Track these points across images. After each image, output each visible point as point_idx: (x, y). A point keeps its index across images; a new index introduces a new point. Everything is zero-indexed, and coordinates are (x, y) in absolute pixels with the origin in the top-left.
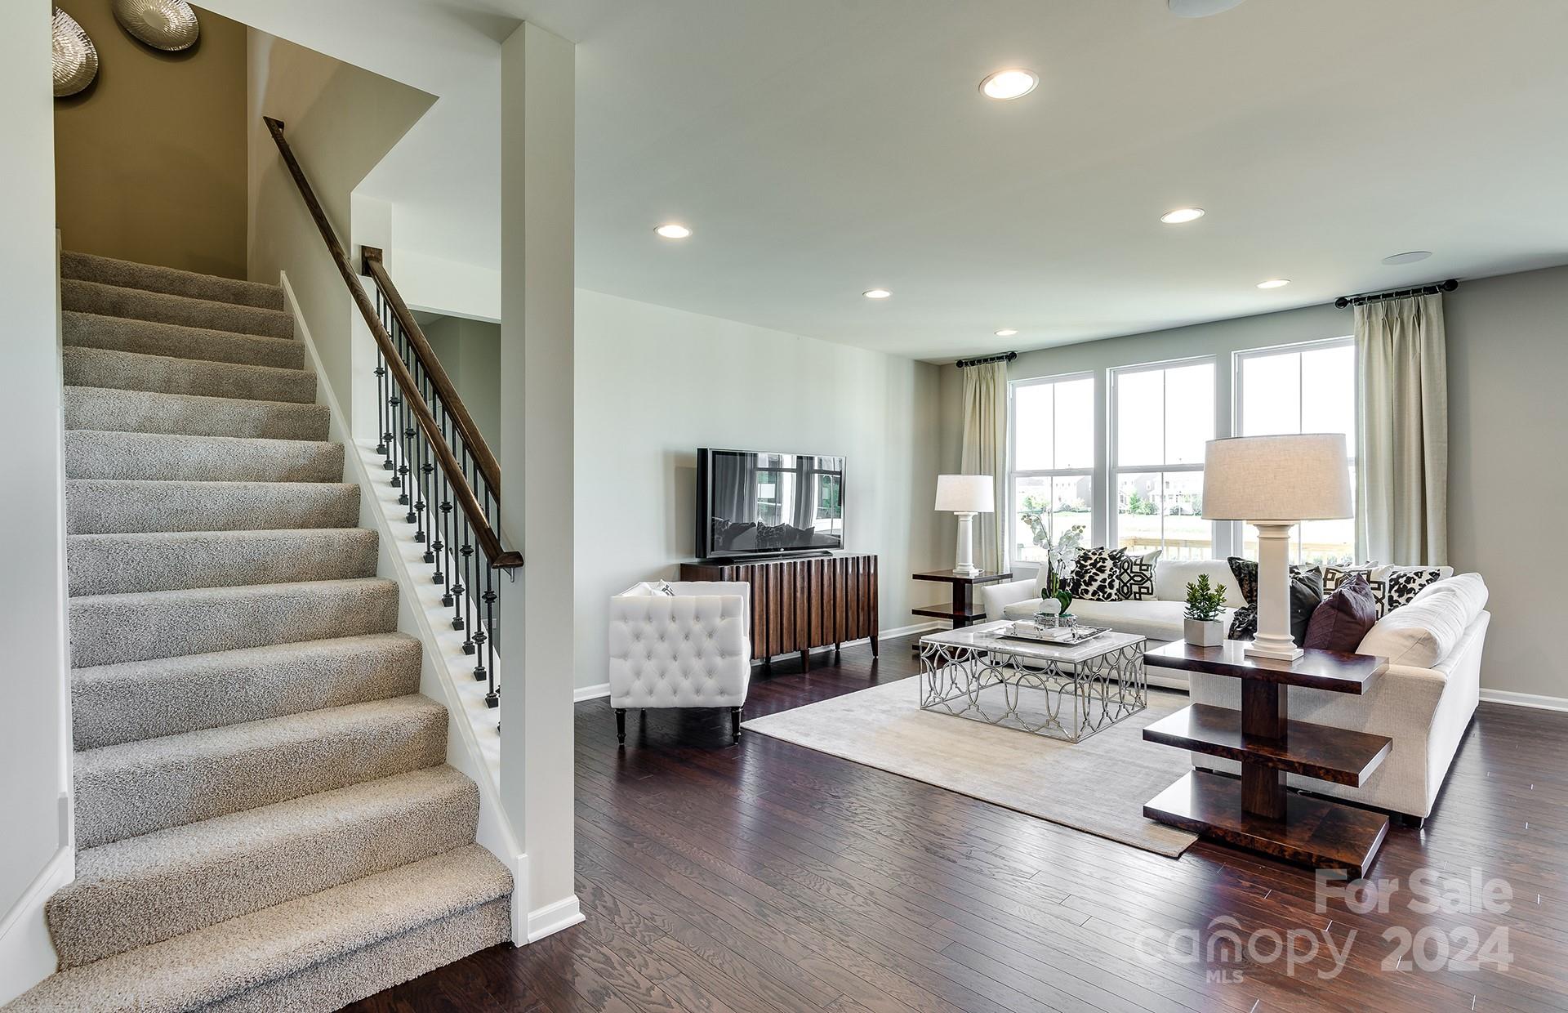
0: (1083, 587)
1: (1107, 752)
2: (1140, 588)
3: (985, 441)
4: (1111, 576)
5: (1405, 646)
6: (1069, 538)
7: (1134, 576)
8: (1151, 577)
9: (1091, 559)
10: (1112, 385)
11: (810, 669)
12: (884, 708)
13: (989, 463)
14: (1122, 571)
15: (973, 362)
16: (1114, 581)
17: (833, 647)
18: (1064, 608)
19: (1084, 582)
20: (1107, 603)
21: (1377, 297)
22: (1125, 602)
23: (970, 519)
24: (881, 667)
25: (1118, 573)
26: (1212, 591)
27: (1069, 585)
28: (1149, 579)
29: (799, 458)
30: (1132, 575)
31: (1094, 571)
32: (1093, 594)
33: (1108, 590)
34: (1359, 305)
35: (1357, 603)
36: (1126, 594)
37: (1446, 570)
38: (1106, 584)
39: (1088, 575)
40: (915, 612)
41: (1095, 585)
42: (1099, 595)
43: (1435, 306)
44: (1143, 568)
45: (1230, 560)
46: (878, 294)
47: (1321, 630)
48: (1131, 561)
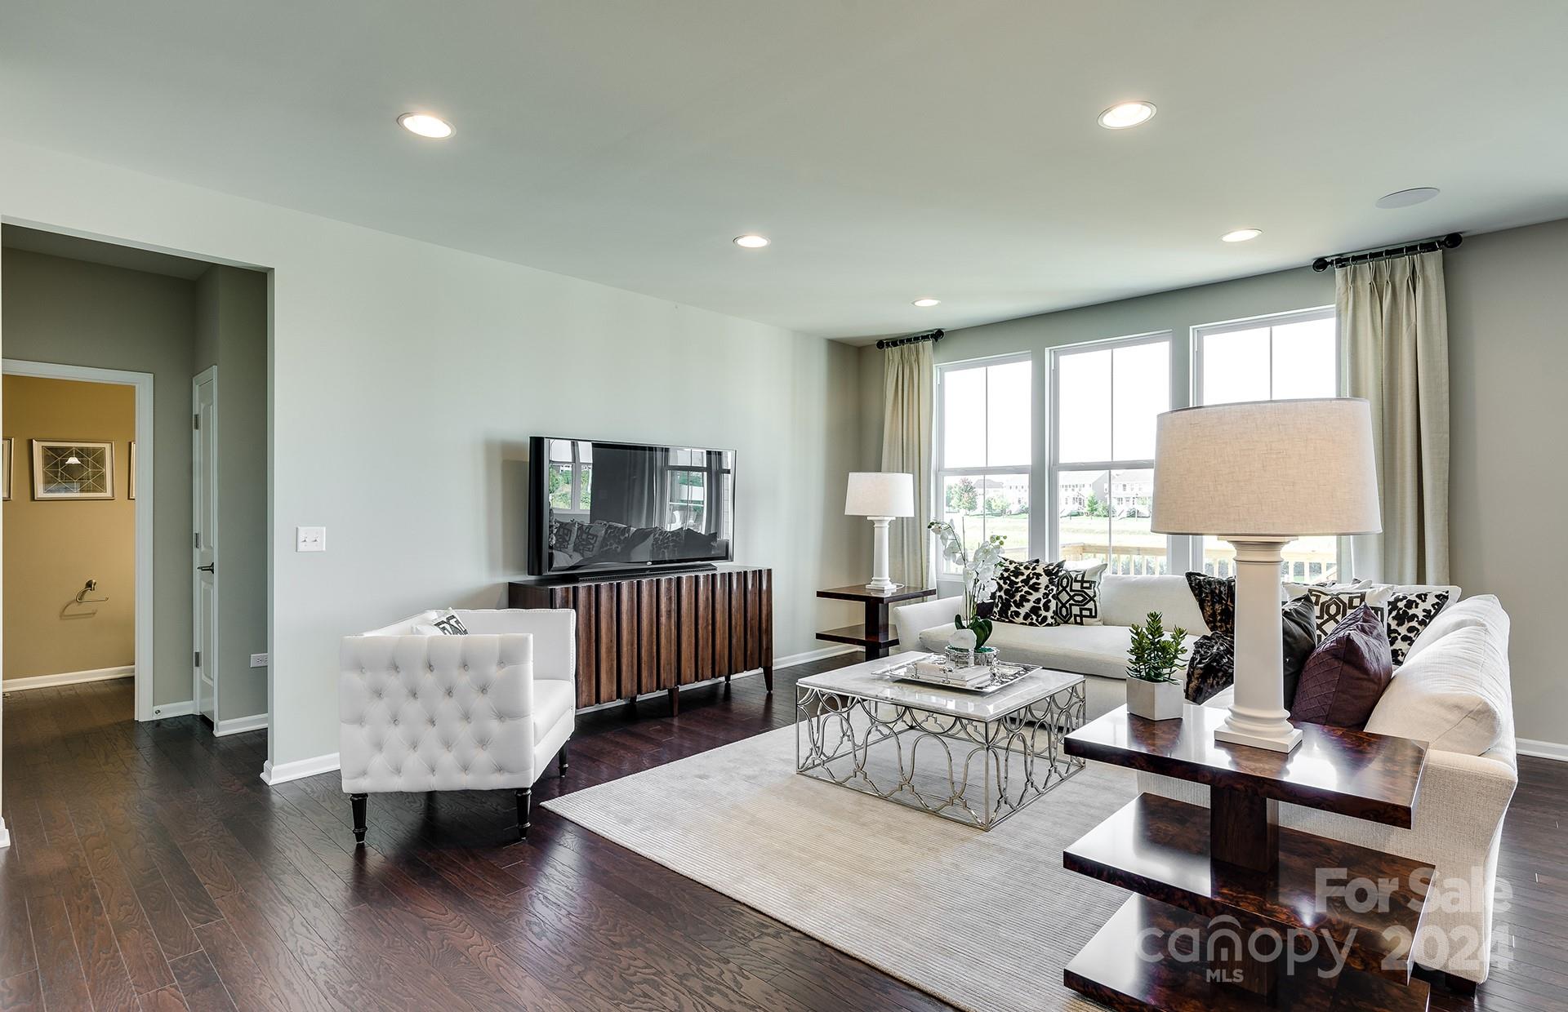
0: (1013, 608)
1: (1027, 846)
2: (1081, 610)
3: (908, 433)
4: (1046, 595)
5: (1448, 721)
6: (987, 552)
7: (1075, 595)
8: (1095, 596)
9: (1023, 574)
10: (1053, 368)
11: (681, 711)
12: (750, 772)
13: (914, 460)
14: (1061, 588)
15: (895, 342)
16: (1049, 601)
17: (723, 679)
18: (980, 643)
19: (1015, 602)
20: (1042, 629)
21: (1364, 257)
22: (1063, 628)
23: (886, 525)
24: (777, 706)
25: (1054, 592)
26: (1167, 637)
27: (997, 607)
28: (1092, 599)
29: (709, 453)
30: (1072, 594)
31: (1026, 589)
32: (1025, 618)
33: (1043, 613)
34: (1340, 267)
35: (1370, 650)
36: (1065, 617)
37: (1455, 591)
38: (1041, 605)
39: (1020, 594)
40: (819, 636)
41: (1028, 606)
42: (1032, 619)
43: (1434, 267)
44: (1085, 585)
45: (1189, 575)
46: (753, 241)
47: (1318, 689)
48: (1071, 577)
